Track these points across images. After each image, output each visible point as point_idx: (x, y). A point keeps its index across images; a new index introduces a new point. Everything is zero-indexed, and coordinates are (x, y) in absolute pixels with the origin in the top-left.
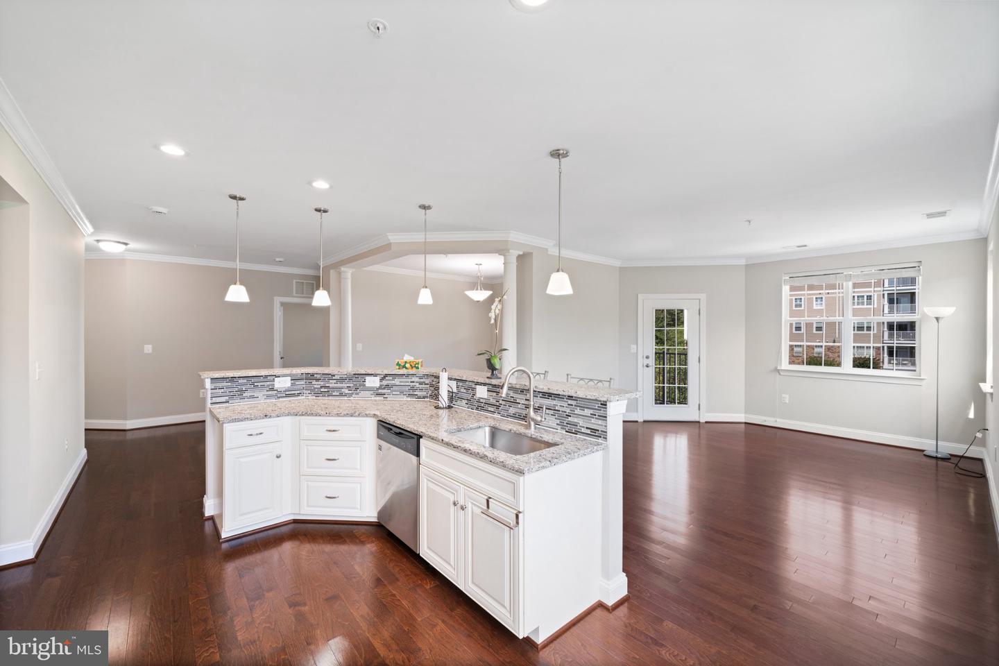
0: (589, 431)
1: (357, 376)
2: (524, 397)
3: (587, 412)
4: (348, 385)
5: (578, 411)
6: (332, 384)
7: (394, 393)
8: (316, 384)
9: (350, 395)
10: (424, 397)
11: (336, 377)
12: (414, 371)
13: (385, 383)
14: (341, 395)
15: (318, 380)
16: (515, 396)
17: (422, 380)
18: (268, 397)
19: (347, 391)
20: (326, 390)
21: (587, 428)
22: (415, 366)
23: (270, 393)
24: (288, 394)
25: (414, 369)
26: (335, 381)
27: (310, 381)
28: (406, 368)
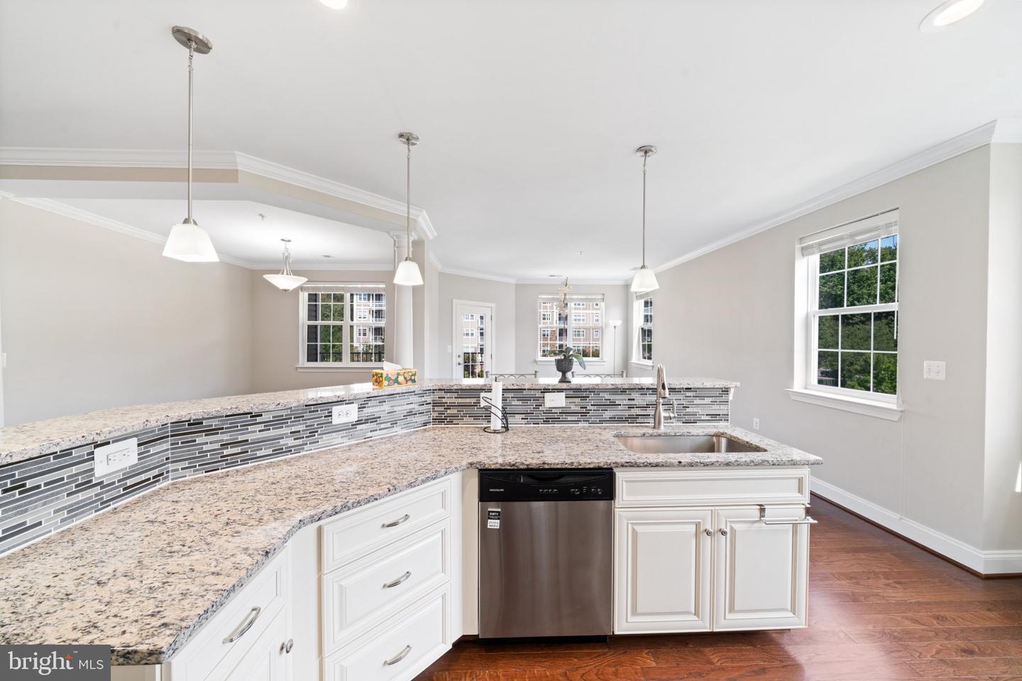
0: (708, 418)
1: (312, 408)
2: (627, 397)
3: (707, 401)
4: (294, 429)
5: (697, 401)
6: (254, 434)
7: (383, 426)
8: (208, 443)
9: (299, 448)
10: (425, 424)
11: (265, 417)
12: (411, 387)
13: (367, 412)
14: (278, 452)
15: (211, 432)
16: (612, 397)
17: (423, 399)
18: (74, 510)
19: (291, 442)
20: (238, 450)
21: (707, 415)
22: (411, 379)
23: (81, 496)
24: (132, 484)
25: (410, 383)
26: (262, 427)
27: (189, 437)
28: (399, 383)
